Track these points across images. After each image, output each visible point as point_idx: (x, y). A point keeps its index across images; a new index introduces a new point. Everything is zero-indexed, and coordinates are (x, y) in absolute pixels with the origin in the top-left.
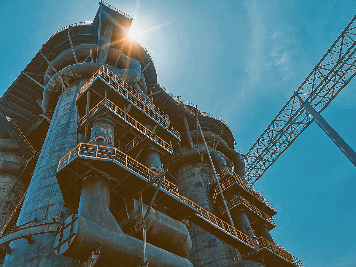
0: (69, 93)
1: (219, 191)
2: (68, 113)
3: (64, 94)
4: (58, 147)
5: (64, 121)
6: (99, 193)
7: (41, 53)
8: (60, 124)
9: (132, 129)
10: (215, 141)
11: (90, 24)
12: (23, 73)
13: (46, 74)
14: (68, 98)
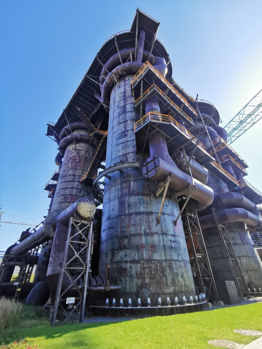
0: (120, 86)
1: (214, 152)
2: (123, 99)
3: (116, 88)
4: (123, 121)
5: (122, 104)
6: (163, 145)
7: (98, 59)
8: (120, 106)
9: (170, 106)
10: (208, 120)
11: (129, 31)
12: (86, 76)
13: (102, 75)
14: (120, 89)
